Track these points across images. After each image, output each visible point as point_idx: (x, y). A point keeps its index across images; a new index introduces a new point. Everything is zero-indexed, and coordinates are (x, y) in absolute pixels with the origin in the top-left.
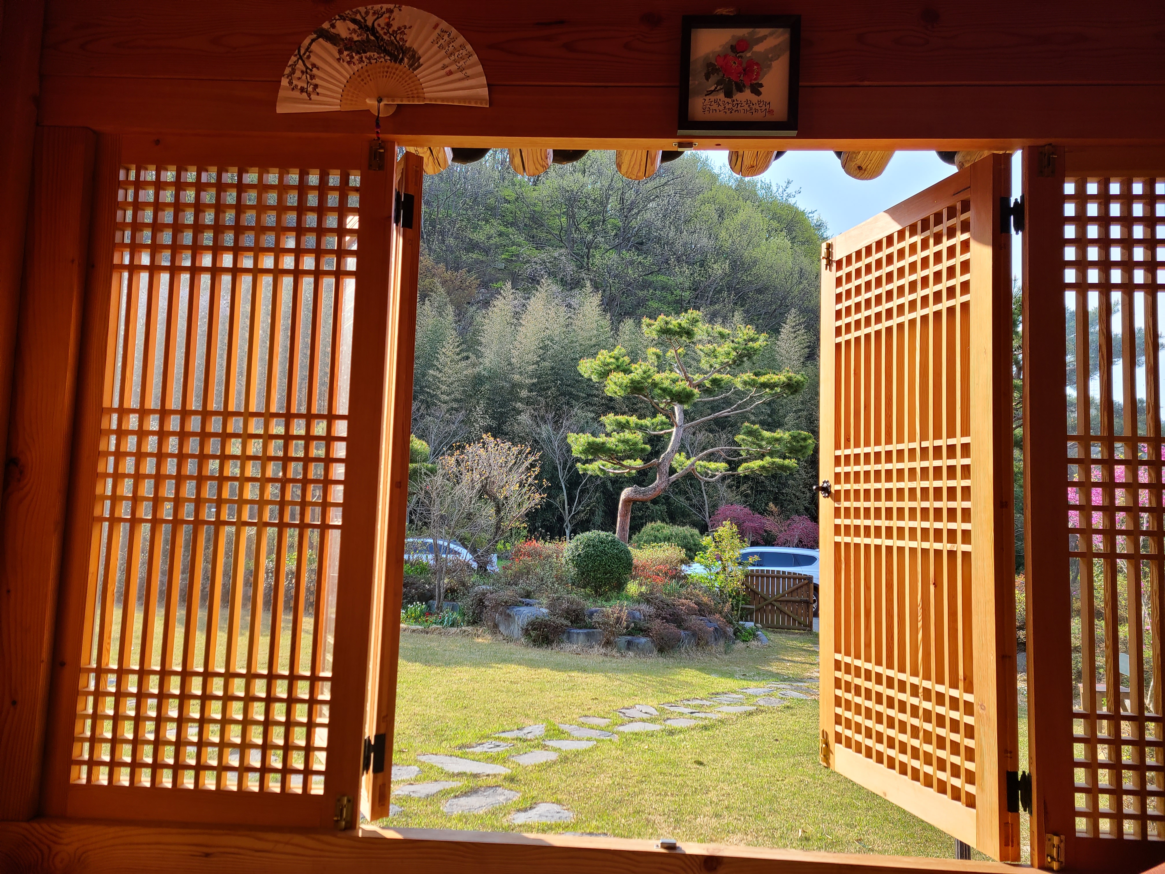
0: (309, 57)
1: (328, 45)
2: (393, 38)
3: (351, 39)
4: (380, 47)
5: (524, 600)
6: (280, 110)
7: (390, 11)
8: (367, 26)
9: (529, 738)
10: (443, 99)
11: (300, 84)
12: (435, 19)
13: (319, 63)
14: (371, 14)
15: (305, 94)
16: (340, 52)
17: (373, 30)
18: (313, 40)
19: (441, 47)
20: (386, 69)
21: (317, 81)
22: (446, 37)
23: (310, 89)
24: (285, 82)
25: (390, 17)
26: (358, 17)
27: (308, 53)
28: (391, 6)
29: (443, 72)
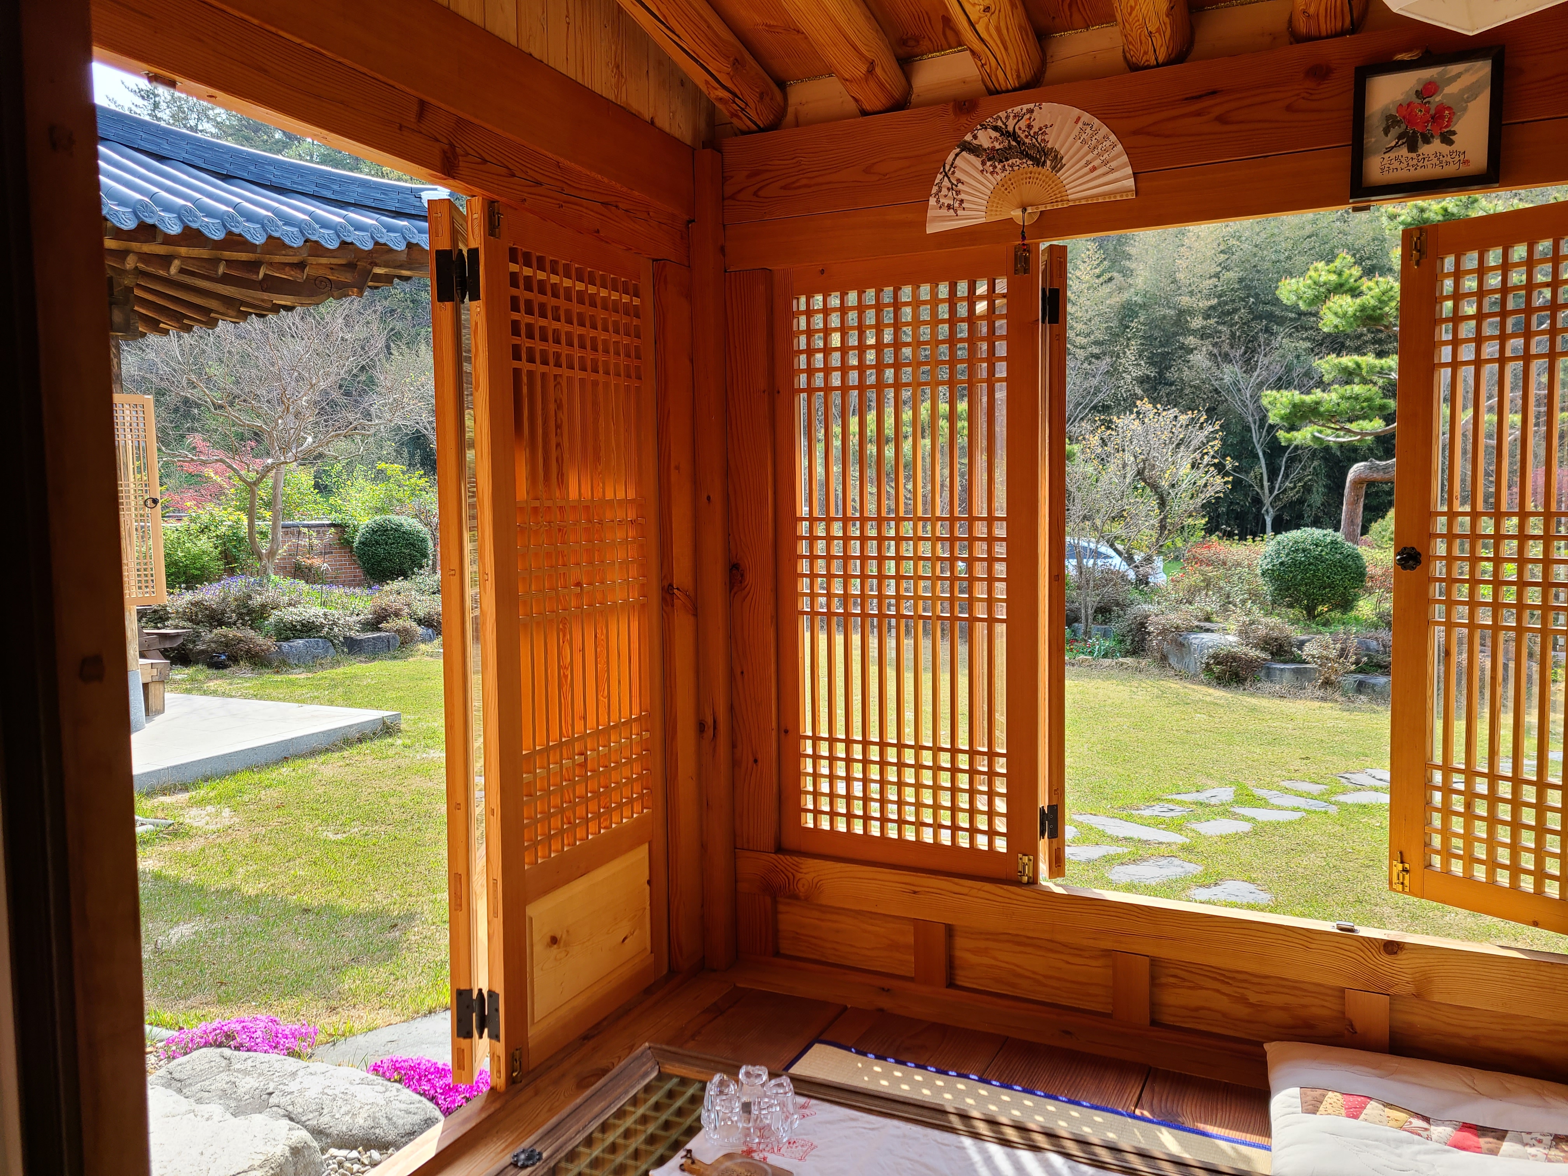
0: (954, 173)
1: (971, 158)
2: (1034, 140)
3: (993, 148)
4: (1022, 153)
5: (1202, 624)
6: (929, 230)
7: (1031, 111)
8: (1007, 132)
9: (1212, 803)
10: (1086, 198)
11: (947, 202)
12: (1077, 112)
13: (963, 178)
14: (1011, 118)
15: (951, 211)
16: (984, 163)
17: (1014, 136)
18: (957, 155)
19: (1084, 142)
20: (1029, 175)
21: (962, 196)
22: (1088, 131)
23: (957, 205)
24: (932, 201)
25: (1030, 118)
26: (999, 124)
27: (952, 169)
28: (1031, 106)
29: (1087, 169)
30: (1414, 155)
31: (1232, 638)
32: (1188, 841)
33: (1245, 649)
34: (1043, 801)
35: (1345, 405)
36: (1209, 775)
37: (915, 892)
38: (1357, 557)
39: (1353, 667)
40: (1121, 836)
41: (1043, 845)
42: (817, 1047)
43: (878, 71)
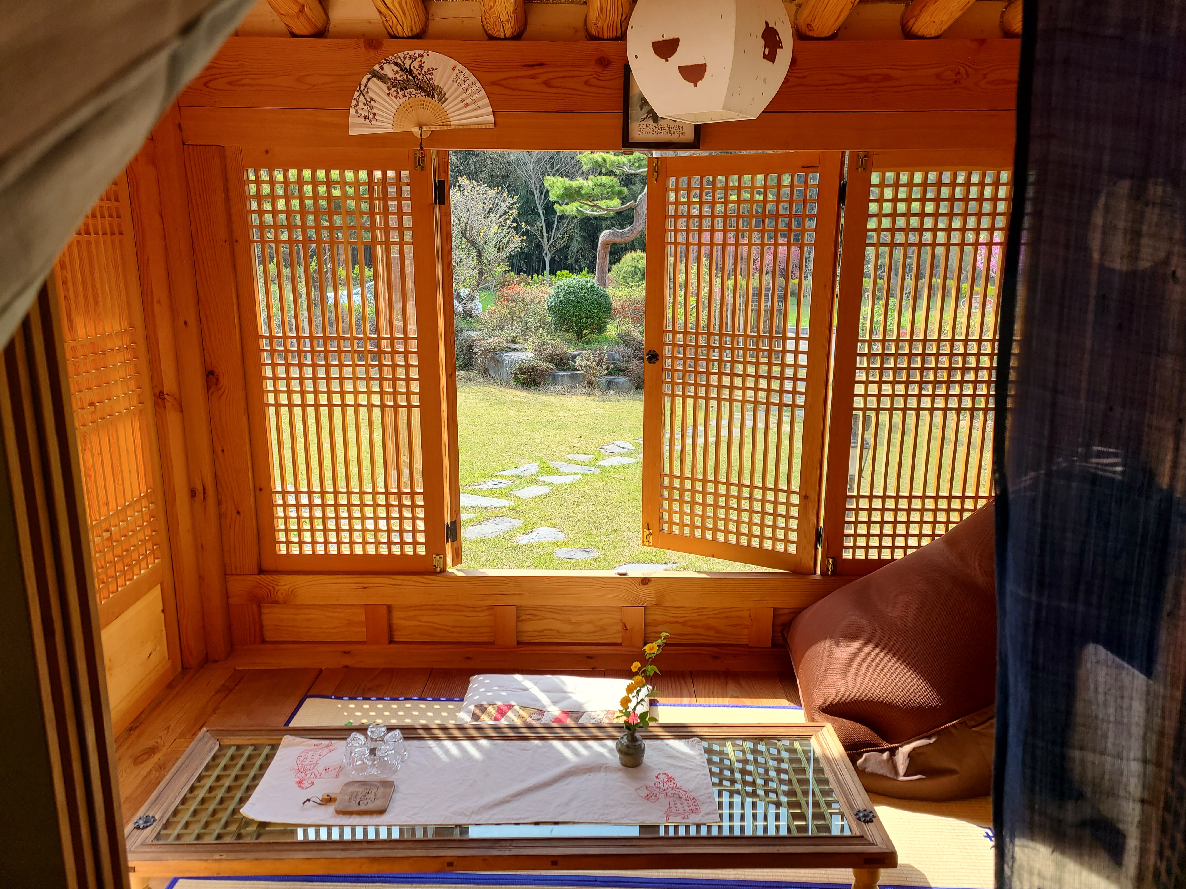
0: (367, 92)
1: (380, 83)
2: (425, 78)
3: (395, 79)
4: (417, 85)
5: (511, 345)
6: (352, 133)
7: (421, 56)
8: (405, 68)
9: (525, 475)
10: (463, 125)
11: (363, 113)
12: (453, 62)
13: (375, 97)
14: (407, 58)
15: (367, 120)
16: (389, 89)
17: (410, 72)
18: (369, 79)
19: (459, 85)
20: (422, 103)
21: (374, 111)
22: (462, 77)
23: (371, 116)
24: (352, 111)
25: (421, 61)
26: (399, 61)
27: (366, 90)
28: (421, 52)
29: (462, 105)
30: (656, 125)
31: (530, 355)
32: (512, 504)
33: (540, 363)
34: (448, 520)
35: (597, 190)
36: (521, 455)
37: (365, 588)
38: (607, 297)
39: (605, 372)
40: (470, 506)
41: (448, 546)
42: (308, 700)
43: (307, 10)
